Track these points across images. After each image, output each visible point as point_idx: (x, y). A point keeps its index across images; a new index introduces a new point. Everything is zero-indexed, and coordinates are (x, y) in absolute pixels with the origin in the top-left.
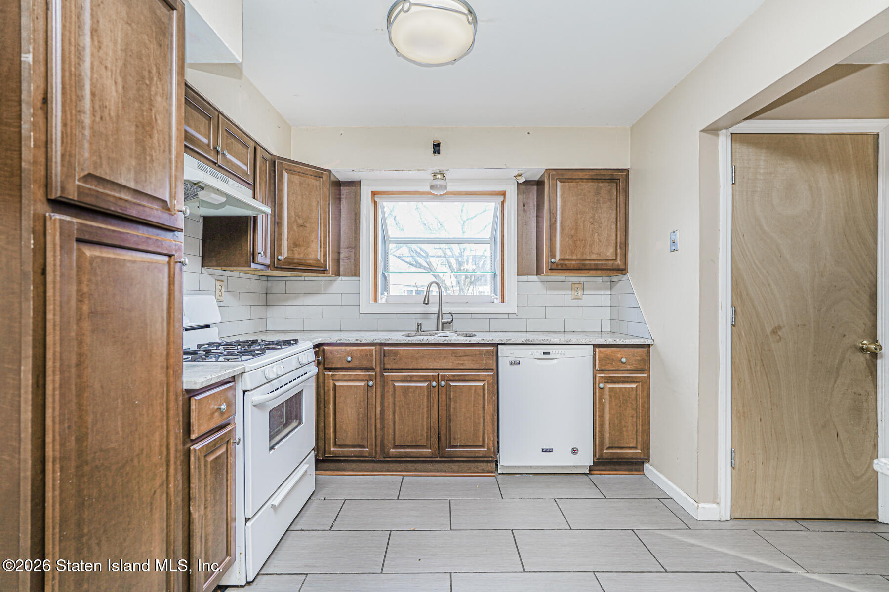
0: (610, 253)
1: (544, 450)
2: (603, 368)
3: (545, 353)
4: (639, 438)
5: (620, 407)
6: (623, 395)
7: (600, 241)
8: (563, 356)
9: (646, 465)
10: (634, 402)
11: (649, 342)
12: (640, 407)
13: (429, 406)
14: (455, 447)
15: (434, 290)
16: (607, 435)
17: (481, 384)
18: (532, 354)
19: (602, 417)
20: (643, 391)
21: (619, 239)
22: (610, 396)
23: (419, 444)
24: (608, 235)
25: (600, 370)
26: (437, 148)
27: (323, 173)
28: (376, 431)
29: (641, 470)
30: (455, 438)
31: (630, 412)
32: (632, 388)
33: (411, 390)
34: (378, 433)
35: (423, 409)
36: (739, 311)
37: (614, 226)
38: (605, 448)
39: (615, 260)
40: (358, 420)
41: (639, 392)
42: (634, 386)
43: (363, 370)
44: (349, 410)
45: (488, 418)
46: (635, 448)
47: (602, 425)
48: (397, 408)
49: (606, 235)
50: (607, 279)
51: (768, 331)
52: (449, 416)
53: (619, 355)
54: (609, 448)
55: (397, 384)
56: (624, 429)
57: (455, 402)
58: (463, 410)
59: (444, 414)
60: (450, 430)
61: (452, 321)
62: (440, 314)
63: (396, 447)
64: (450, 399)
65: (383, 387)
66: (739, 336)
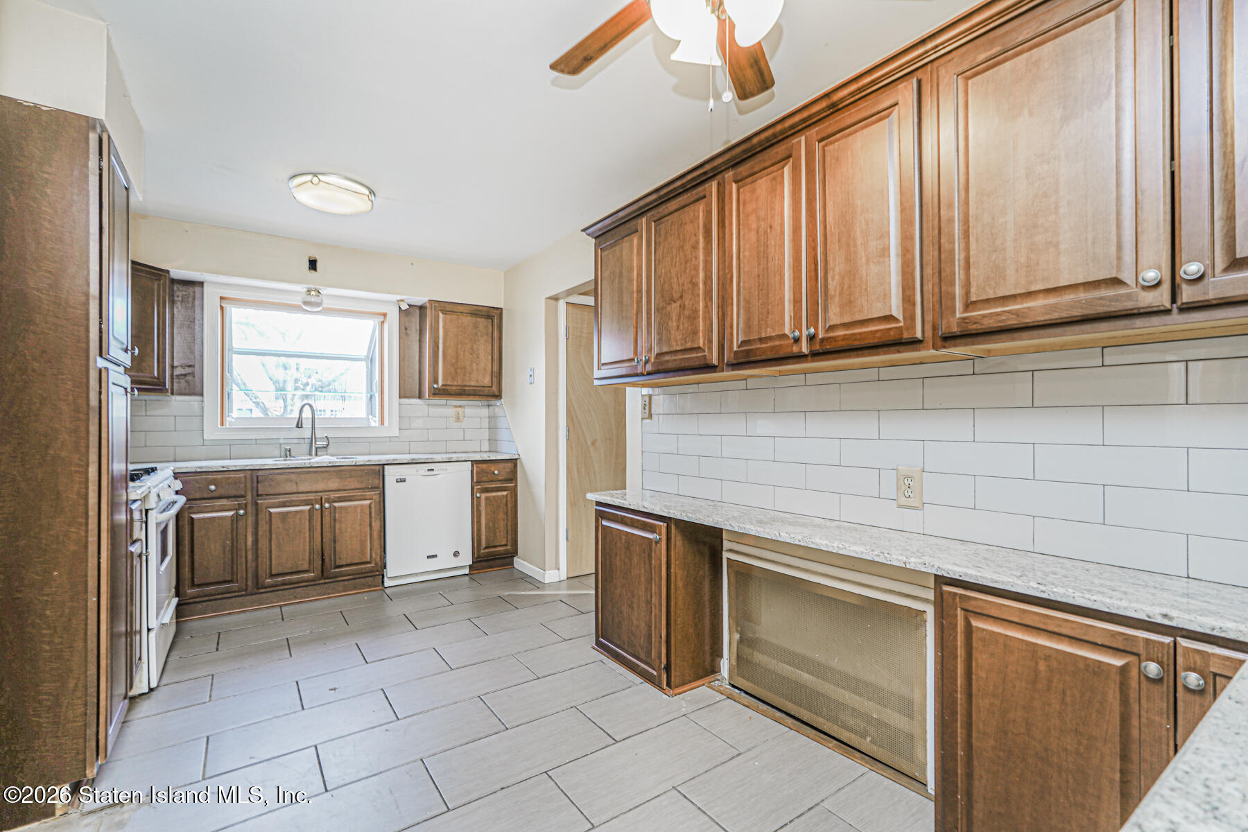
0: (487, 381)
1: (429, 557)
2: (479, 480)
3: (429, 470)
4: (509, 537)
5: (494, 512)
6: (496, 502)
7: (478, 370)
8: (445, 472)
9: (515, 559)
10: (505, 507)
11: (516, 457)
12: (510, 511)
13: (311, 529)
14: (342, 566)
15: (307, 414)
16: (483, 538)
17: (368, 502)
18: (417, 471)
19: (479, 522)
20: (511, 497)
21: (495, 369)
22: (486, 504)
23: (300, 569)
24: (485, 364)
25: (478, 482)
26: (313, 264)
27: (161, 275)
28: (246, 564)
29: (512, 563)
30: (340, 558)
31: (501, 515)
32: (503, 496)
33: (290, 515)
34: (249, 565)
35: (304, 534)
36: (571, 428)
37: (490, 357)
38: (482, 548)
39: (491, 387)
40: (224, 553)
41: (509, 498)
42: (505, 493)
43: (230, 499)
44: (212, 546)
45: (375, 534)
46: (506, 545)
47: (479, 530)
48: (274, 536)
49: (483, 365)
50: (486, 403)
51: (589, 443)
52: (335, 537)
53: (492, 469)
54: (486, 548)
55: (272, 510)
56: (497, 531)
57: (341, 522)
58: (349, 530)
59: (327, 535)
60: (335, 551)
61: (328, 445)
62: (313, 439)
63: (272, 576)
64: (335, 520)
65: (257, 515)
66: (571, 447)
